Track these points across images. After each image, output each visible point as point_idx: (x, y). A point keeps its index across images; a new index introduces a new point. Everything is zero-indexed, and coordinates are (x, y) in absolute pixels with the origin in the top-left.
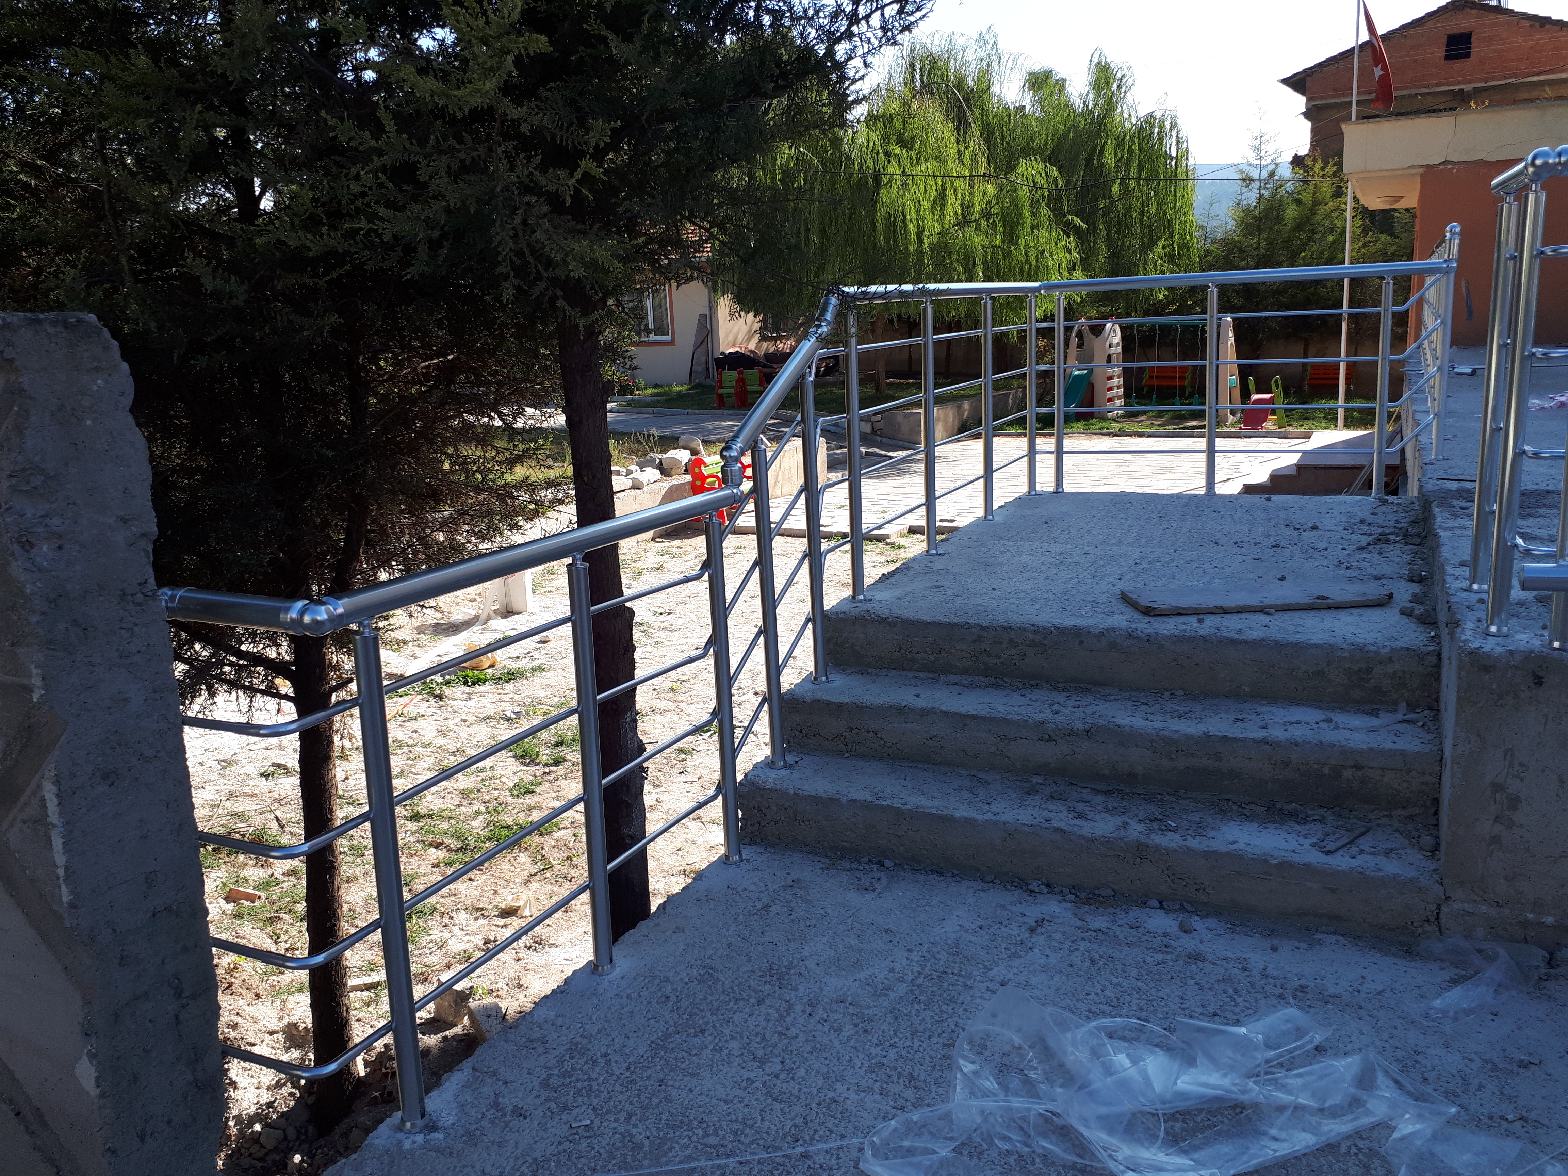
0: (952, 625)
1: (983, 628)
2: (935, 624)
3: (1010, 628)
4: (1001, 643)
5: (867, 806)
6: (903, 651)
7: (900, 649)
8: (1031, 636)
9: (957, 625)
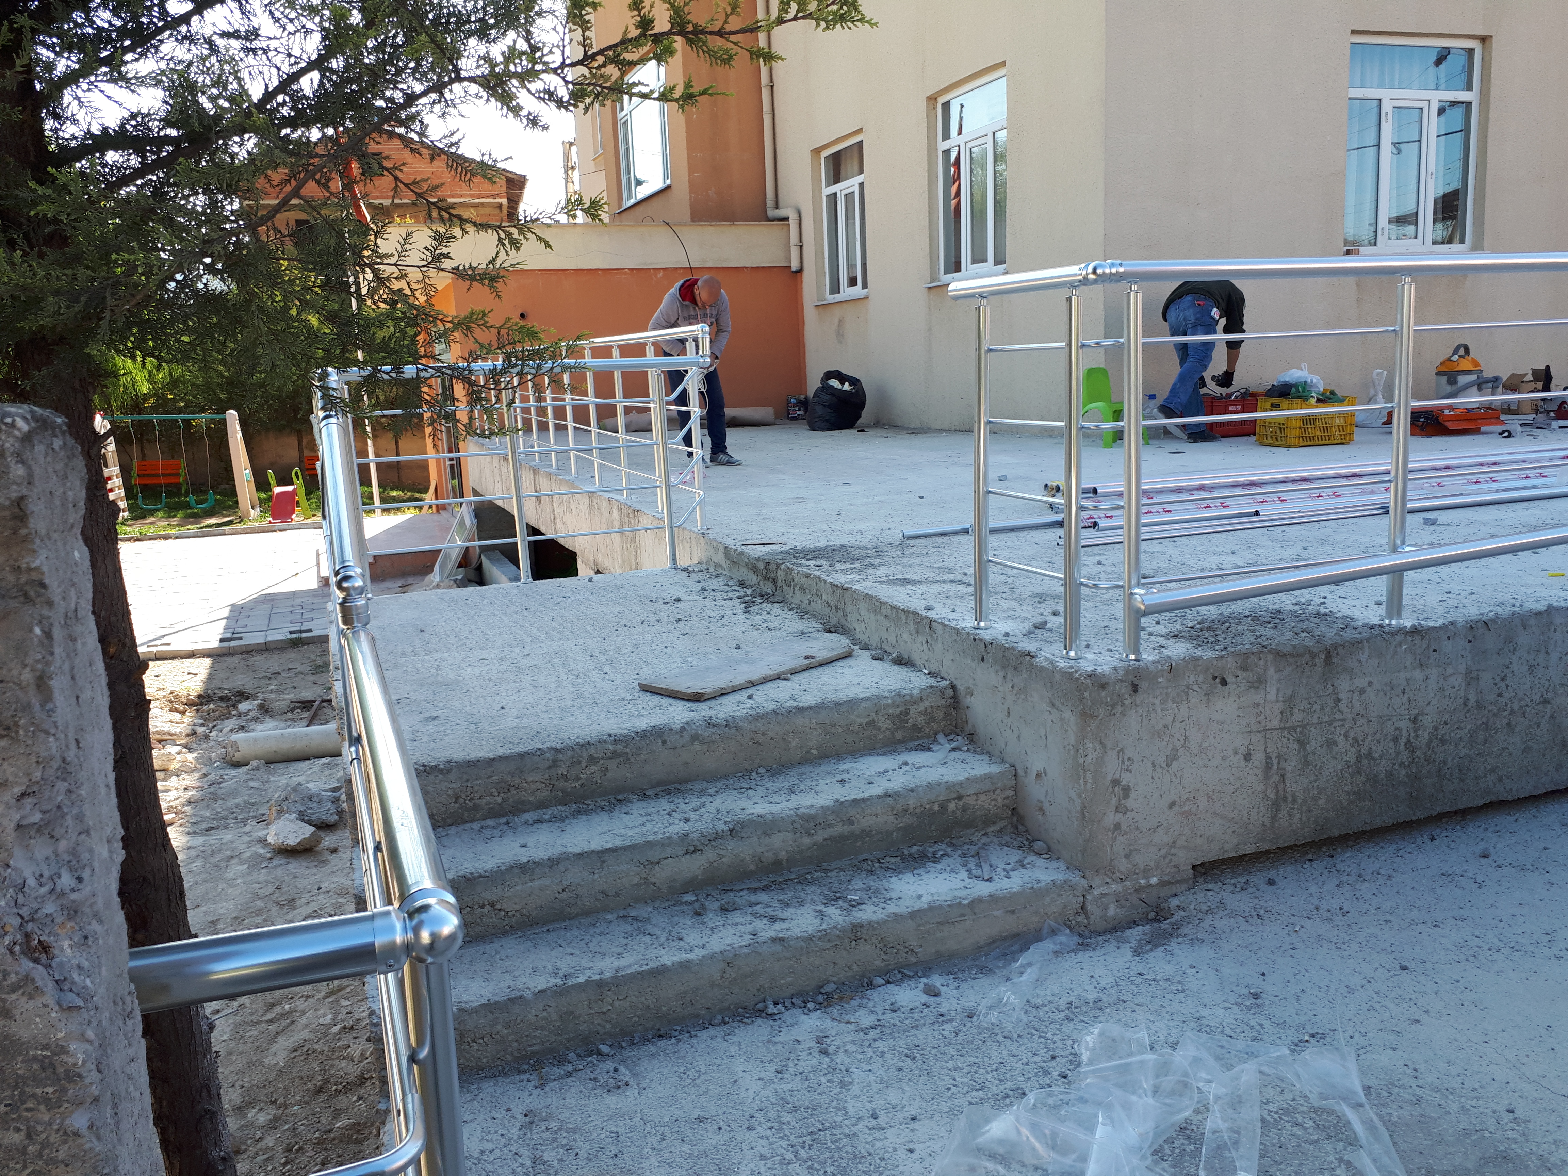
0: (521, 756)
1: (556, 750)
2: (501, 758)
3: (589, 743)
4: (580, 763)
5: (560, 992)
6: (461, 800)
7: (457, 798)
8: (611, 747)
9: (528, 753)
